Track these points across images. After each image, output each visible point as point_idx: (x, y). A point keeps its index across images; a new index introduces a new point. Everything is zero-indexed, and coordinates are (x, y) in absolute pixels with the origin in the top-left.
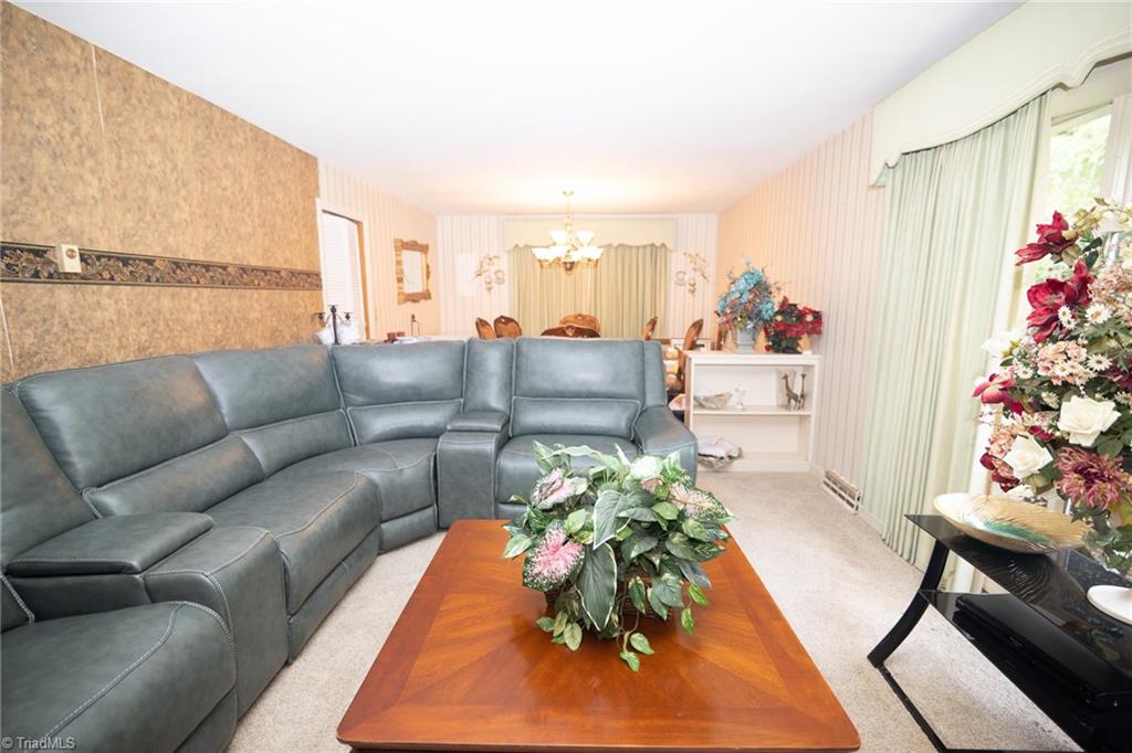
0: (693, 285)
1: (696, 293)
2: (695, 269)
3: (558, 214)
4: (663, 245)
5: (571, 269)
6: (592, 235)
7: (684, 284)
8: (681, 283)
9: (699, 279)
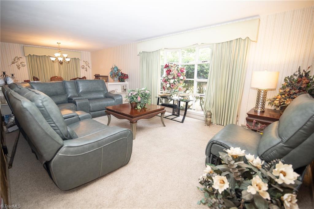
0: (86, 69)
1: (87, 71)
2: (86, 65)
3: (55, 47)
4: (78, 58)
5: (62, 64)
6: (67, 55)
7: (84, 68)
8: (83, 68)
9: (88, 68)
